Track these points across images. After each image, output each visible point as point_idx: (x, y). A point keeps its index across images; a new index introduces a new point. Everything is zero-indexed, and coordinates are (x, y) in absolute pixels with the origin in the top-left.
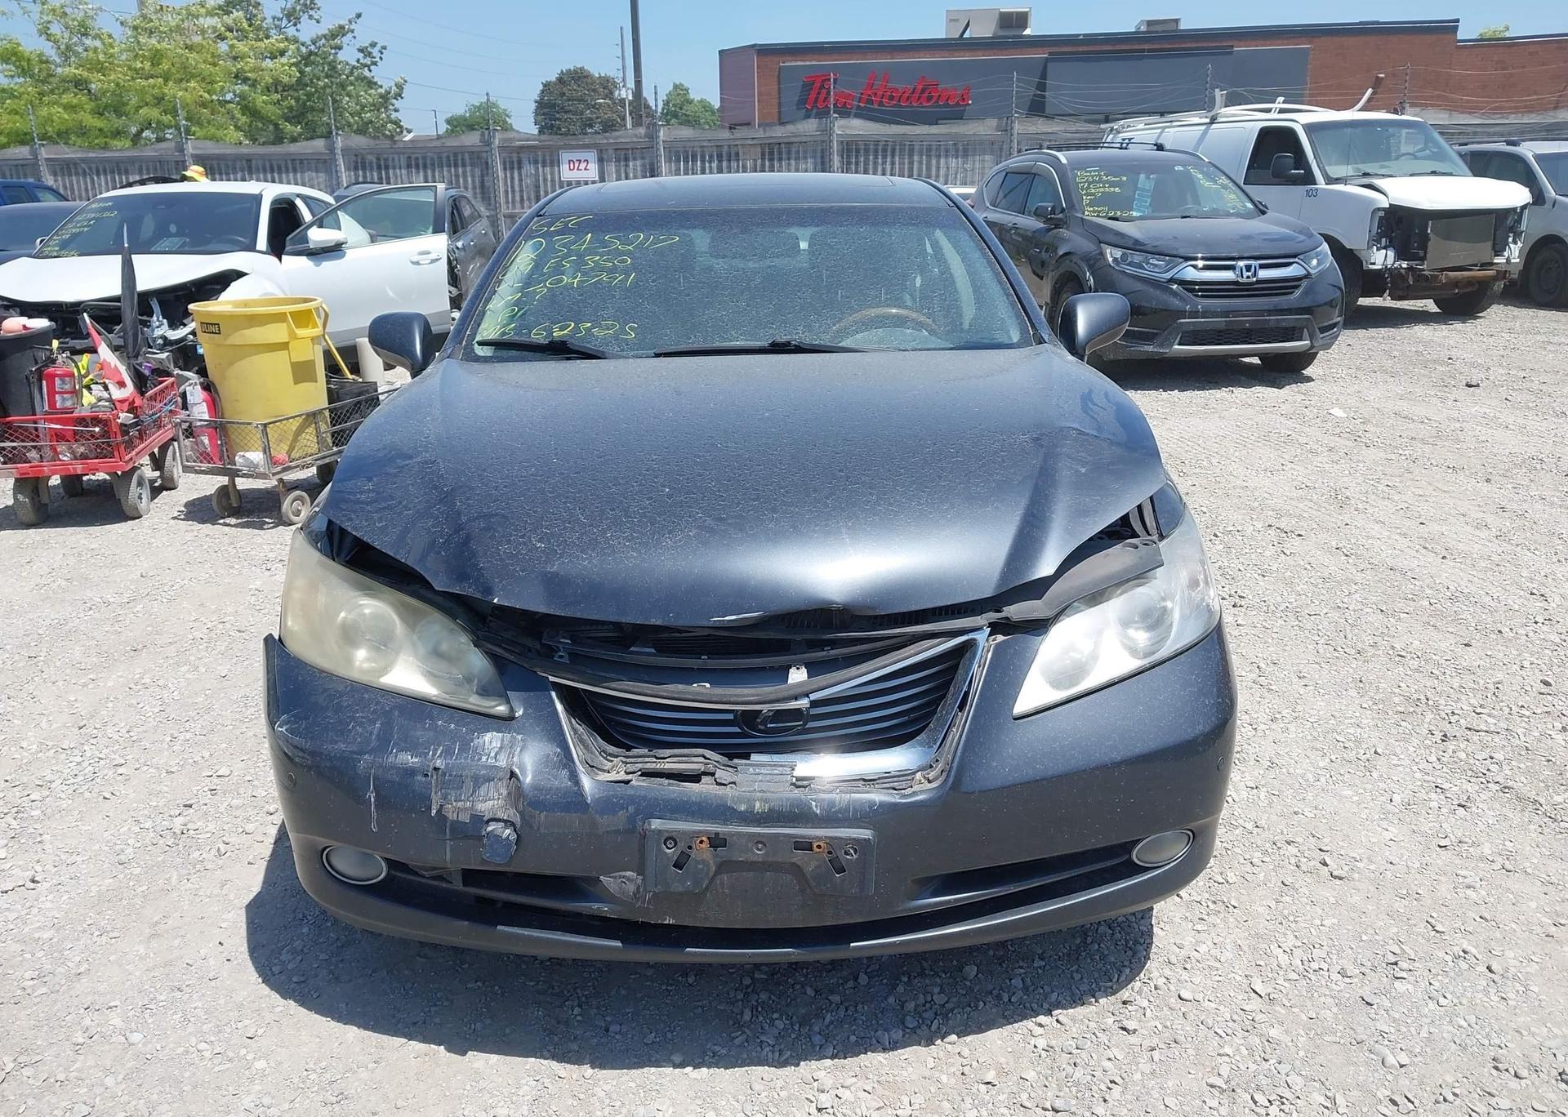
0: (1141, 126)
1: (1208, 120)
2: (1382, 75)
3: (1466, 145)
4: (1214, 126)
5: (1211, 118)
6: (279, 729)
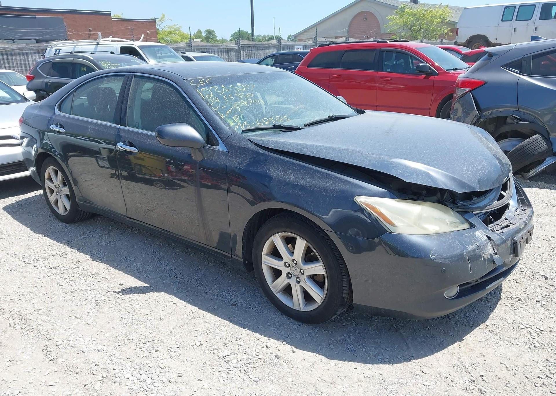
0: (61, 45)
1: (96, 43)
2: (91, 29)
3: (167, 53)
4: (99, 45)
5: (97, 42)
6: (433, 257)
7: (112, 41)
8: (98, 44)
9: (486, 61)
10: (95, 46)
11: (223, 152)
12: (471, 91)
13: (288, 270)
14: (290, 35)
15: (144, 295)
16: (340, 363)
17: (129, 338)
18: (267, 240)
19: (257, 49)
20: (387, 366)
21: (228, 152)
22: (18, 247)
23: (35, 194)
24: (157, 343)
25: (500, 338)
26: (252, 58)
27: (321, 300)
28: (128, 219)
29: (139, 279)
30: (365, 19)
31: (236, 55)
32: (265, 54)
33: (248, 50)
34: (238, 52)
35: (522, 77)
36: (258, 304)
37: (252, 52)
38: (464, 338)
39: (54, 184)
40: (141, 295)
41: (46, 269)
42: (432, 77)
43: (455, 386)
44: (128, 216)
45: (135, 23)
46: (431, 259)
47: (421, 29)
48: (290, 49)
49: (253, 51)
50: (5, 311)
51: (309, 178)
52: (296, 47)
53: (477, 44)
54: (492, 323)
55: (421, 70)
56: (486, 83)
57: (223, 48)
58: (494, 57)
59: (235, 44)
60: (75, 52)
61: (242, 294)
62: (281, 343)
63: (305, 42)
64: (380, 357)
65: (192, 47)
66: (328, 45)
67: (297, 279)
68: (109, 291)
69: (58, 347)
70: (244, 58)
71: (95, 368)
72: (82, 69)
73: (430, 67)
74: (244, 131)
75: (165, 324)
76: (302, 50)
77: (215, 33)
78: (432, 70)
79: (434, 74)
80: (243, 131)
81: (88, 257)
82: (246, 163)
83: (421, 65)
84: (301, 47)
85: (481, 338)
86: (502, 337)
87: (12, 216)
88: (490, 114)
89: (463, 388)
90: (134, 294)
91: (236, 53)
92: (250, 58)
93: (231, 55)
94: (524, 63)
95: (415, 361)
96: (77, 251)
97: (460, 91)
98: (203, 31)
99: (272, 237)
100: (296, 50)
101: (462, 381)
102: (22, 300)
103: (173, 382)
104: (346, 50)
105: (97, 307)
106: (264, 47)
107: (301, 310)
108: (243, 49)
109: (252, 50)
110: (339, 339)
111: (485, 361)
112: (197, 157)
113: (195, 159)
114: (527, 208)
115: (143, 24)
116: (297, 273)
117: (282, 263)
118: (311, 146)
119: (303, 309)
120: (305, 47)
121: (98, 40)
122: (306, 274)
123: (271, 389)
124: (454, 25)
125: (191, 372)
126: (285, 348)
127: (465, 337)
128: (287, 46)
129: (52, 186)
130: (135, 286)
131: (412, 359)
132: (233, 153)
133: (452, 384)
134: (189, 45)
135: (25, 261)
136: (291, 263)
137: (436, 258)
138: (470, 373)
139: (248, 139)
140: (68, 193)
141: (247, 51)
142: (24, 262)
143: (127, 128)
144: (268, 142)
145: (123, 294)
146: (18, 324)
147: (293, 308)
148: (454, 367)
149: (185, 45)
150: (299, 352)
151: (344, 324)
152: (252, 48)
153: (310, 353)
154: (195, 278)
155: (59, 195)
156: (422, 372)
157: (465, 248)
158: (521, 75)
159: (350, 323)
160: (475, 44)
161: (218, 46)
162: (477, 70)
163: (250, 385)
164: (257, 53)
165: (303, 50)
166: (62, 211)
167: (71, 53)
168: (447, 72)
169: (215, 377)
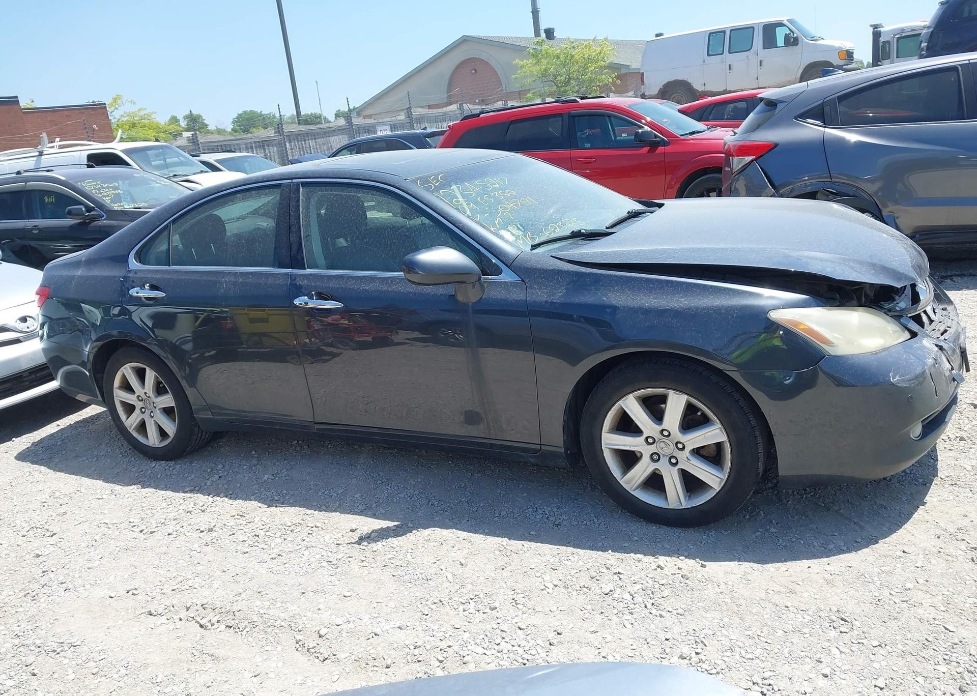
1: (37, 154)
4: (43, 157)
5: (39, 152)
6: (895, 380)
7: (61, 147)
8: (41, 154)
9: (768, 113)
10: (35, 159)
11: (513, 283)
12: (755, 160)
13: (653, 449)
14: (339, 111)
15: (404, 537)
16: (782, 566)
17: (434, 601)
18: (611, 408)
19: (313, 137)
20: (850, 555)
21: (522, 281)
22: (106, 512)
23: (58, 425)
24: (485, 597)
25: (971, 491)
26: (307, 153)
27: (720, 484)
28: (317, 426)
29: (375, 516)
30: (474, 71)
31: (278, 151)
32: (328, 144)
33: (298, 141)
34: (281, 145)
35: (827, 130)
36: (595, 516)
37: (305, 143)
38: (925, 501)
39: (136, 395)
40: (400, 538)
41: (194, 535)
42: (661, 149)
43: (955, 560)
44: (315, 421)
45: (66, 113)
46: (893, 384)
47: (569, 79)
48: (368, 132)
49: (307, 142)
50: (177, 608)
51: (682, 297)
52: (379, 128)
53: (676, 94)
54: (947, 475)
55: (641, 140)
56: (776, 145)
57: (255, 142)
58: (780, 106)
59: (275, 133)
60: (26, 171)
61: (558, 508)
62: (677, 559)
63: (393, 118)
64: (831, 546)
65: (200, 145)
66: (478, 115)
67: (670, 459)
68: (339, 545)
69: (324, 638)
70: (293, 156)
71: (416, 652)
72: (47, 200)
73: (655, 135)
74: (534, 247)
75: (476, 570)
76: (389, 133)
77: (204, 120)
78: (659, 137)
79: (663, 143)
80: (532, 246)
81: (256, 504)
82: (560, 292)
83: (640, 131)
84: (388, 127)
85: (946, 496)
86: (972, 489)
87: (49, 468)
88: (791, 192)
89: (968, 561)
90: (387, 539)
91: (277, 148)
92: (304, 154)
93: (270, 152)
94: (827, 109)
95: (884, 540)
96: (226, 499)
97: (738, 163)
98: (180, 117)
99: (620, 402)
100: (379, 134)
101: (961, 552)
102: (195, 587)
103: (555, 643)
104: (512, 121)
105: (337, 570)
106: (325, 133)
107: (683, 507)
108: (290, 139)
109: (305, 141)
110: (754, 536)
111: (972, 521)
112: (469, 296)
113: (465, 301)
114: (946, 306)
115: (83, 113)
116: (671, 449)
117: (641, 439)
118: (665, 251)
119: (687, 505)
120: (393, 127)
121: (40, 147)
122: (689, 448)
123: (711, 619)
124: (620, 69)
125: (571, 625)
126: (689, 565)
127: (926, 499)
128: (364, 127)
129: (130, 399)
130: (380, 527)
131: (879, 540)
132: (532, 281)
133: (950, 558)
134: (194, 142)
135: (143, 530)
136: (657, 436)
137: (898, 381)
138: (964, 540)
139: (552, 256)
140: (173, 404)
141: (297, 143)
142: (141, 531)
143: (308, 271)
144: (592, 255)
145: (369, 544)
146: (218, 622)
147: (668, 507)
148: (939, 538)
149: (187, 142)
150: (711, 565)
151: (748, 517)
152: (304, 136)
153: (727, 563)
154: (463, 500)
155: (148, 412)
156: (904, 552)
157: (925, 364)
158: (825, 127)
159: (755, 513)
160: (673, 96)
161: (245, 139)
162: (756, 127)
163: (676, 621)
164: (314, 144)
165: (392, 132)
166: (156, 440)
167: (19, 173)
168: (682, 138)
169: (614, 623)
